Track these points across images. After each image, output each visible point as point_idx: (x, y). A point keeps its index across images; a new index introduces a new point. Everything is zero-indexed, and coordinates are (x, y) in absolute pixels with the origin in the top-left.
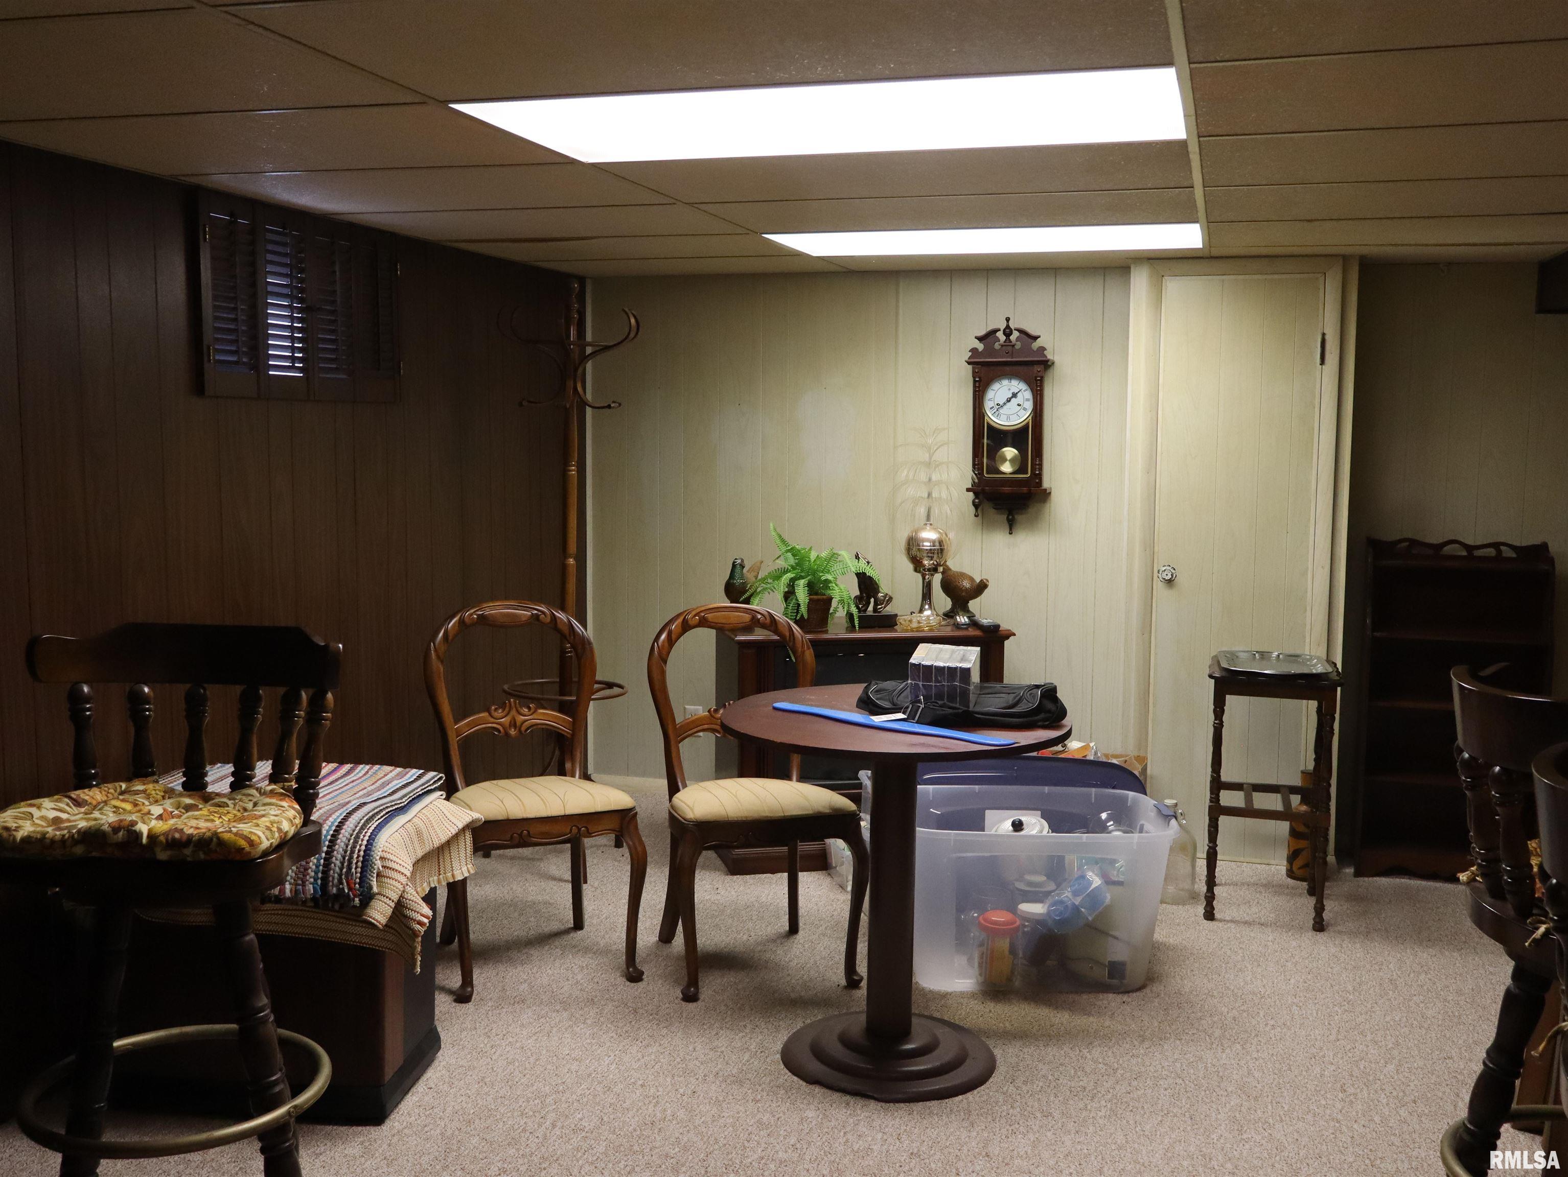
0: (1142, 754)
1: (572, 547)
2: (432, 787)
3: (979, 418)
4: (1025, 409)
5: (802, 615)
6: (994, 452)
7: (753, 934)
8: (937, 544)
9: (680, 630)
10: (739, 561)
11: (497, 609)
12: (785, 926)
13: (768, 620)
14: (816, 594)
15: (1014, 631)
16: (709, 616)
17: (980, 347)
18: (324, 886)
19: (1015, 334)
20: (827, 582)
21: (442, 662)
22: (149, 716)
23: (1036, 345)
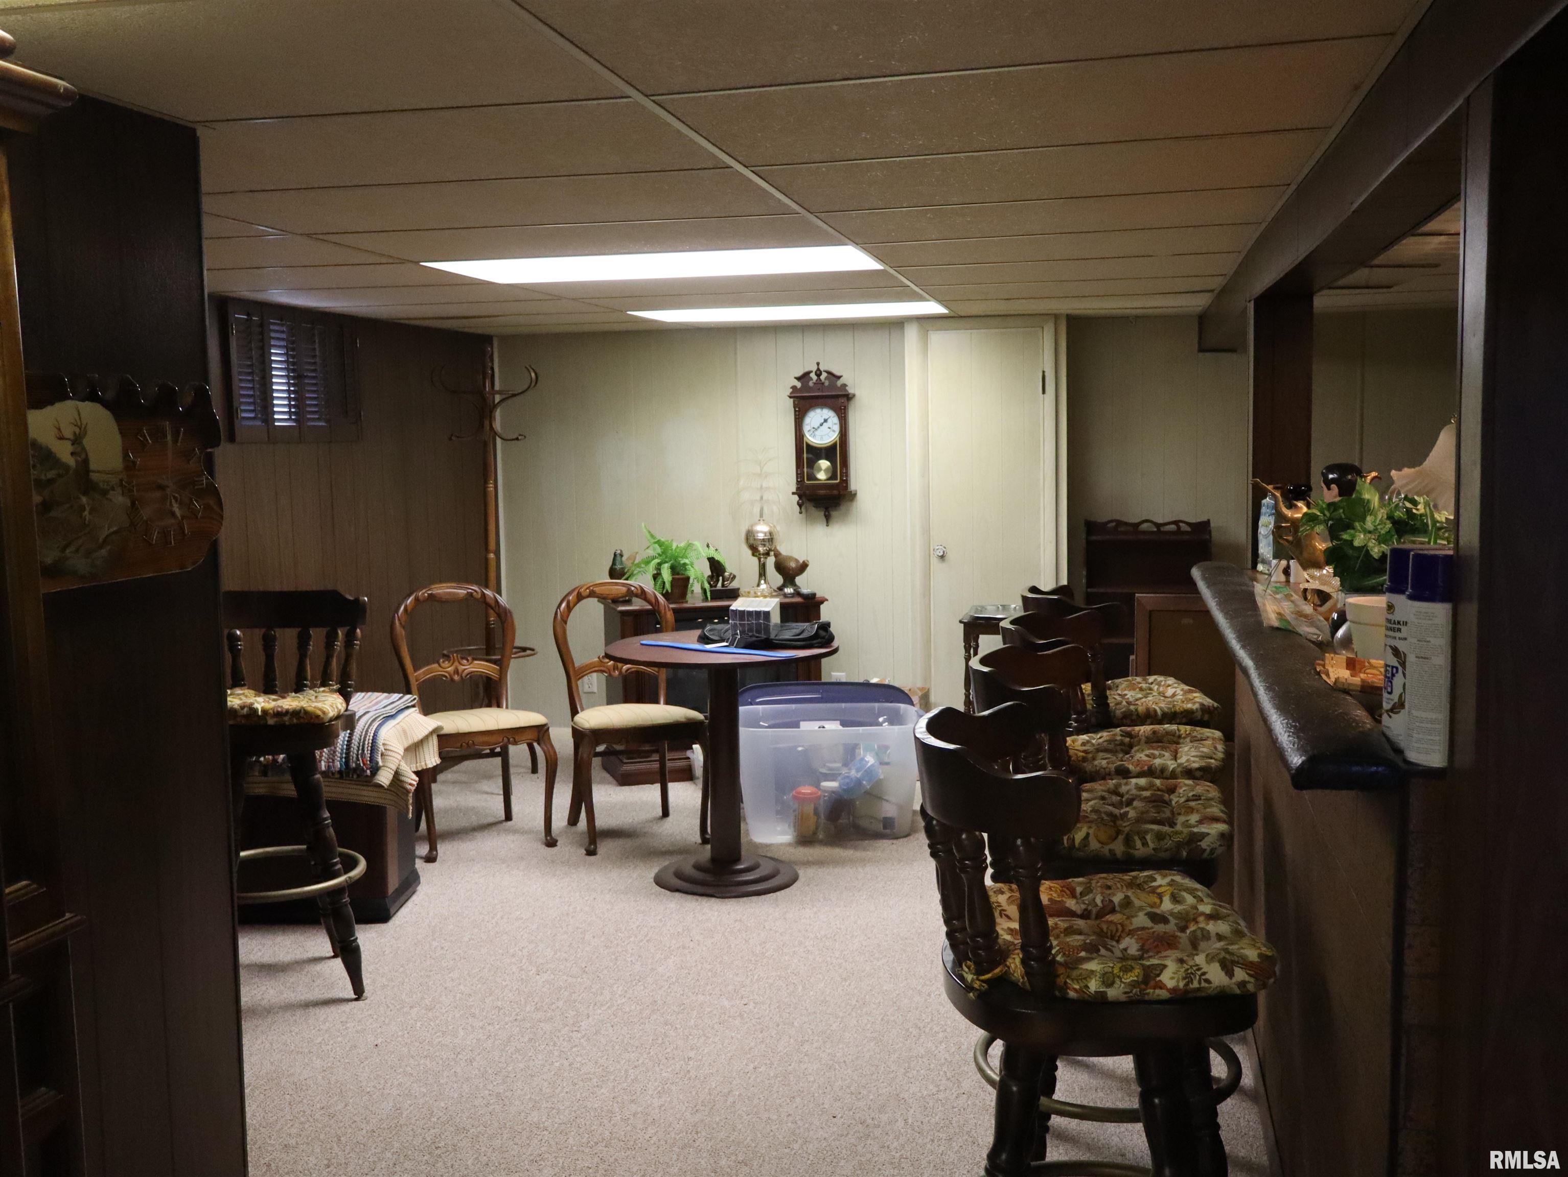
0: (927, 686)
1: (492, 546)
2: (410, 704)
3: (800, 438)
4: (834, 431)
5: (667, 591)
6: (812, 464)
7: (636, 819)
8: (768, 534)
9: (576, 600)
10: (619, 552)
11: (444, 589)
12: (659, 812)
13: (639, 591)
14: (678, 574)
15: (826, 597)
16: (597, 589)
17: (798, 385)
18: (347, 763)
19: (824, 375)
20: (685, 564)
21: (404, 628)
22: (241, 649)
23: (839, 383)
